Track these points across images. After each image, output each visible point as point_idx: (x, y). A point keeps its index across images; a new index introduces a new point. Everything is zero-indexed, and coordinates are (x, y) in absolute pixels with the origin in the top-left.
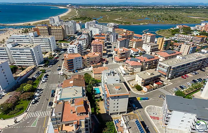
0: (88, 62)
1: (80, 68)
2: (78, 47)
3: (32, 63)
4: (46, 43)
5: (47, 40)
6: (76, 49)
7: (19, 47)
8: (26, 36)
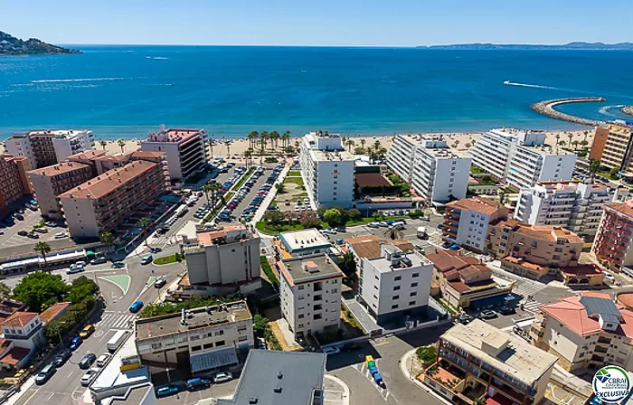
0: (505, 241)
1: (474, 246)
2: (550, 198)
3: (426, 192)
4: (532, 167)
5: (536, 160)
6: (537, 201)
7: (430, 152)
8: (510, 139)
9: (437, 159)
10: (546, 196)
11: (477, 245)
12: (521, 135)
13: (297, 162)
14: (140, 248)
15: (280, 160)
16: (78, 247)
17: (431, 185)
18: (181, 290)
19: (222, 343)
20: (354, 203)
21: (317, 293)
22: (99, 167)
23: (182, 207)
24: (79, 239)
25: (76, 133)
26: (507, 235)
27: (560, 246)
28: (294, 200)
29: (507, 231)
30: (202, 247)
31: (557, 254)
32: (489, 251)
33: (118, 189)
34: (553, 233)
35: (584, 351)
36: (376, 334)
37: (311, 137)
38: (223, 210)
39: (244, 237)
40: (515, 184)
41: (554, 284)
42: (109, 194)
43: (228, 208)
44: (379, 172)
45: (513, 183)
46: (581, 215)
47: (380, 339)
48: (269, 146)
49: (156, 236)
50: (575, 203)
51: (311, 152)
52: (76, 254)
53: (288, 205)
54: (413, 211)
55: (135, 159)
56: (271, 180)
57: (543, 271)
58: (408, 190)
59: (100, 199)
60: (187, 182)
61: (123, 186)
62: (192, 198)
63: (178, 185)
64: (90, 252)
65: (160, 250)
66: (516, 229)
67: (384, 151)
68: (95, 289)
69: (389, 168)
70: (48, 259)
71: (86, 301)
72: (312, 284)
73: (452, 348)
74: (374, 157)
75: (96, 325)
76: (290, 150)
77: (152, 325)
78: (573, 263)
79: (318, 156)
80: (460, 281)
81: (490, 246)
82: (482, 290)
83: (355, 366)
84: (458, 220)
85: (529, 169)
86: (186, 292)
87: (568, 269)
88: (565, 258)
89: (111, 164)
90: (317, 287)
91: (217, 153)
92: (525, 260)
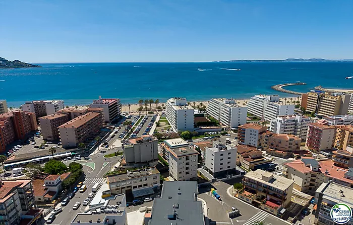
0: (266, 142)
2: (284, 122)
3: (227, 123)
4: (275, 111)
5: (276, 108)
6: (279, 124)
7: (228, 105)
8: (264, 99)
9: (231, 108)
10: (283, 122)
11: (254, 145)
12: (269, 97)
13: (163, 113)
14: (96, 151)
15: (155, 112)
16: (67, 151)
17: (230, 120)
18: (122, 166)
19: (146, 185)
20: (195, 129)
21: (187, 161)
22: (72, 115)
23: (112, 134)
24: (67, 148)
25: (56, 101)
26: (267, 138)
27: (291, 142)
28: (165, 129)
29: (267, 136)
30: (132, 144)
31: (290, 145)
32: (260, 146)
33: (85, 124)
34: (287, 136)
35: (305, 181)
36: (214, 181)
37: (172, 100)
38: (132, 134)
39: (151, 140)
40: (268, 120)
41: (290, 159)
42: (81, 126)
43: (134, 133)
44: (203, 116)
45: (267, 119)
46: (299, 130)
47: (216, 183)
48: (149, 107)
49: (102, 146)
50: (295, 124)
51: (173, 106)
52: (67, 154)
53: (163, 131)
54: (222, 132)
55: (89, 111)
56: (153, 121)
57: (285, 154)
58: (219, 124)
59: (77, 128)
60: (111, 123)
61: (86, 123)
62: (116, 129)
63: (108, 124)
64: (73, 153)
65: (105, 152)
66: (271, 135)
67: (205, 107)
68: (81, 167)
69: (208, 114)
70: (54, 156)
71: (78, 171)
72: (185, 157)
73: (250, 180)
74: (201, 110)
75: (84, 182)
76: (159, 108)
77: (114, 177)
78: (297, 150)
79: (176, 108)
80: (248, 157)
81: (260, 145)
82: (259, 161)
83: (207, 193)
84: (244, 133)
85: (274, 112)
86: (124, 167)
87: (296, 152)
88: (294, 147)
89: (79, 113)
90: (187, 159)
91: (124, 110)
92: (276, 149)
